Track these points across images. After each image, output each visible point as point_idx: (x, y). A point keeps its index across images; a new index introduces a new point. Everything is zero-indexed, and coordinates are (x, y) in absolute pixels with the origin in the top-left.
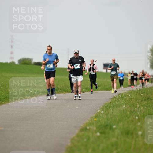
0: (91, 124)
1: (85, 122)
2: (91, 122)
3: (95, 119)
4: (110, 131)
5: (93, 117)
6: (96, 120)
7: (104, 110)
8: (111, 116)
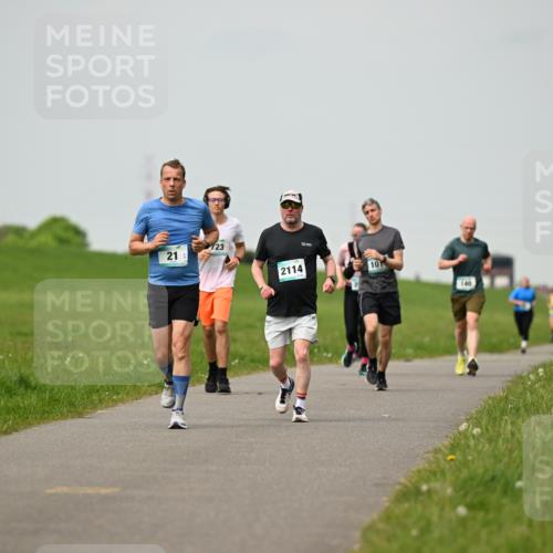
0: (435, 473)
1: (414, 469)
2: (434, 466)
3: (450, 457)
4: (505, 501)
5: (443, 449)
6: (452, 460)
7: (484, 423)
8: (509, 446)
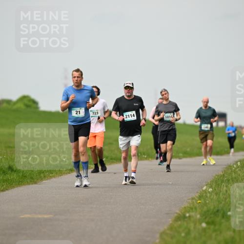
0: (192, 209)
1: (183, 207)
3: (199, 201)
4: (223, 221)
5: (196, 198)
6: (199, 203)
7: (214, 186)
8: (225, 197)
